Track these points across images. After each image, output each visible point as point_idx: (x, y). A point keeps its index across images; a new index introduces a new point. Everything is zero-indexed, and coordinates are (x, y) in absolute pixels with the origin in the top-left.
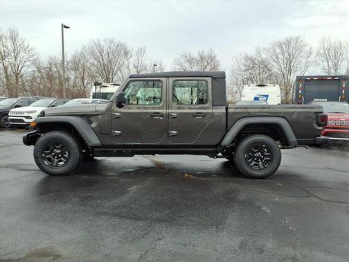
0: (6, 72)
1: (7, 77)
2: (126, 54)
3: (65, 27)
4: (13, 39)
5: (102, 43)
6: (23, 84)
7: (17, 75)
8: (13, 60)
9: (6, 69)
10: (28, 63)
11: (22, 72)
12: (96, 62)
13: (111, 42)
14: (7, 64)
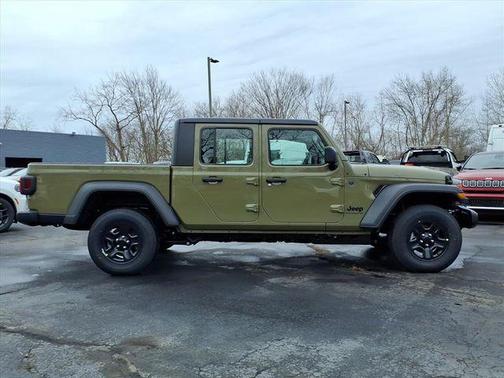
0: (143, 129)
1: (144, 135)
2: (303, 89)
3: (213, 61)
4: (152, 84)
5: (269, 76)
6: (165, 144)
7: (156, 132)
8: (151, 113)
9: (142, 124)
10: (170, 115)
11: (163, 127)
12: (259, 107)
13: (281, 74)
14: (144, 117)
